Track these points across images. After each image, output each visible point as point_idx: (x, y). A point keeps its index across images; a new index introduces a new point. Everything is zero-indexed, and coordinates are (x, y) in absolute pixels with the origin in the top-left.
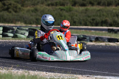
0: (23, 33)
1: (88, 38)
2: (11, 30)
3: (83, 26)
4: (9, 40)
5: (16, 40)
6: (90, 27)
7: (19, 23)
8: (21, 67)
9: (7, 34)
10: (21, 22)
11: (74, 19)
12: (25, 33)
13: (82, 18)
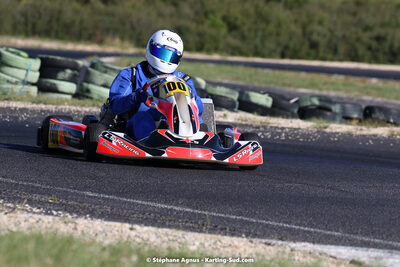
1: (336, 108)
2: (69, 71)
3: (341, 60)
4: (60, 107)
5: (83, 106)
6: (364, 66)
7: (117, 40)
8: (63, 205)
9: (55, 84)
10: (122, 39)
11: (311, 33)
13: (339, 33)
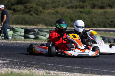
0: (44, 35)
1: (107, 39)
2: (32, 32)
3: (102, 28)
4: (31, 42)
5: (37, 41)
6: (108, 29)
7: (41, 25)
8: (42, 68)
9: (29, 36)
11: (93, 21)
12: (46, 35)
13: (101, 20)
